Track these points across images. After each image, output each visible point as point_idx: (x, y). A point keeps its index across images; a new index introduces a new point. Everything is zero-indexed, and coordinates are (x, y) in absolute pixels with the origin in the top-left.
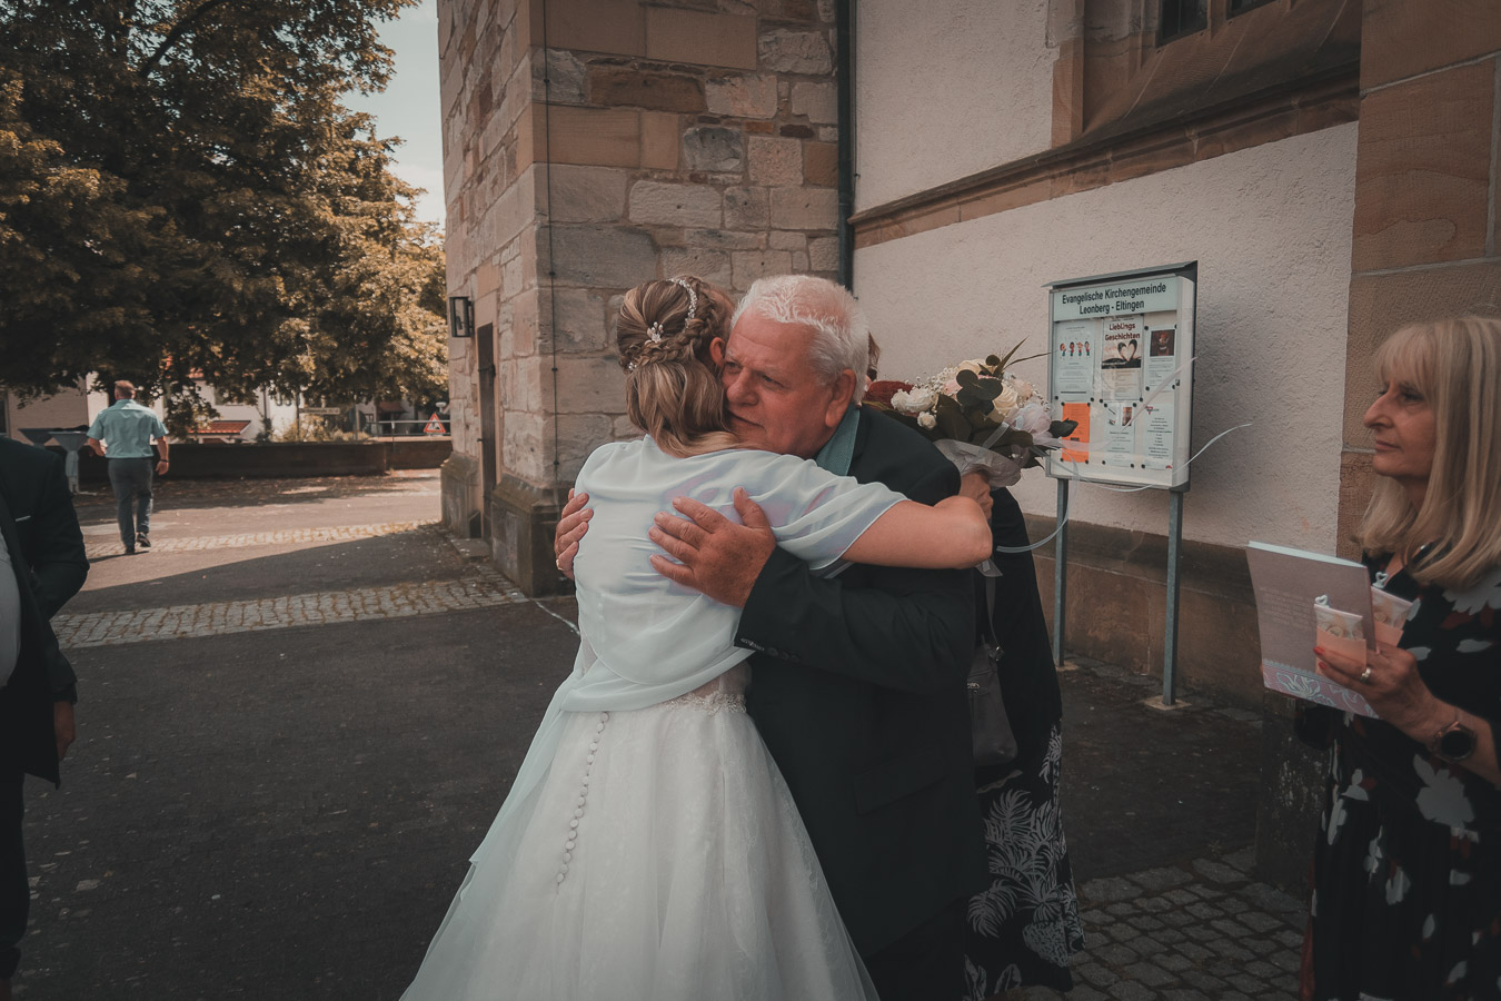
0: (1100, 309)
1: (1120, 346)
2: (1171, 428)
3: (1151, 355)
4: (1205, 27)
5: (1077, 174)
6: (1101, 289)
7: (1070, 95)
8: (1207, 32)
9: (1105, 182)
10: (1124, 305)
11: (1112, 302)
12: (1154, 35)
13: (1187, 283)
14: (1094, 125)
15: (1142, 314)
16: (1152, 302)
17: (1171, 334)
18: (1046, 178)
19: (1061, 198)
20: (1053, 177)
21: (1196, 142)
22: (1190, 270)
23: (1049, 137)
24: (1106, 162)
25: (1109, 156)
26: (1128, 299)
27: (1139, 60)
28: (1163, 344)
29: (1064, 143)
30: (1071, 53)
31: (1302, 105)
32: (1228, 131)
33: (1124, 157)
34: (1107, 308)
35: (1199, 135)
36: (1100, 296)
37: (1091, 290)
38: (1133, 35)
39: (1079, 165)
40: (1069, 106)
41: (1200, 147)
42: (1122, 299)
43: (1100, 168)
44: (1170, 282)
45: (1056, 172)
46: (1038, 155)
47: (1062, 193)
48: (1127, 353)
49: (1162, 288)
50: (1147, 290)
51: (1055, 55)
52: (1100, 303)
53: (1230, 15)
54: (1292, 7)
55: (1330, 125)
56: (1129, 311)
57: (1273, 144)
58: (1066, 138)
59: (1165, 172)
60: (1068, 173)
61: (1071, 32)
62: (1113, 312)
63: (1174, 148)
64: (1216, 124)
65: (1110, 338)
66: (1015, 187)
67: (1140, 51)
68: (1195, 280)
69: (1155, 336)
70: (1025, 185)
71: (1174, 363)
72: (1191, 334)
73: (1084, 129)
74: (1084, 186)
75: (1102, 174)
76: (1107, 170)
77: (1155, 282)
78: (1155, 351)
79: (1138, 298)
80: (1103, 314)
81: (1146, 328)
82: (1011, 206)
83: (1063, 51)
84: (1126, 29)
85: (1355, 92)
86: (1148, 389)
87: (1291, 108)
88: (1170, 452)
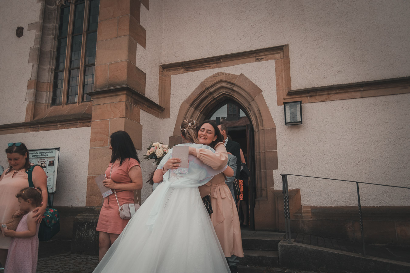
0: (37, 156)
1: (42, 164)
2: (52, 180)
3: (49, 165)
4: (61, 105)
5: (31, 128)
6: (38, 152)
7: (31, 112)
8: (61, 106)
9: (38, 131)
10: (43, 155)
11: (40, 154)
12: (50, 104)
13: (57, 151)
14: (36, 119)
15: (47, 157)
16: (49, 155)
17: (53, 162)
18: (23, 128)
19: (26, 133)
20: (25, 128)
21: (59, 126)
22: (58, 149)
23: (24, 120)
24: (39, 127)
25: (39, 126)
26: (44, 154)
27: (47, 108)
28: (52, 163)
29: (28, 121)
30: (32, 103)
31: (80, 123)
32: (66, 125)
33: (43, 126)
34: (39, 156)
35: (60, 125)
36: (38, 153)
37: (35, 152)
38: (46, 103)
39: (32, 126)
40: (30, 114)
41: (60, 127)
42: (43, 154)
43: (37, 128)
44: (54, 151)
45: (26, 127)
46: (21, 123)
47: (27, 132)
48: (43, 165)
49: (52, 152)
50: (49, 152)
51: (27, 103)
52: (37, 155)
53: (66, 104)
54: (78, 105)
55: (85, 127)
56: (44, 157)
57: (74, 128)
58: (29, 120)
59: (52, 131)
60: (29, 128)
61: (32, 99)
62: (40, 157)
63: (54, 126)
64: (63, 123)
65: (39, 162)
66: (14, 129)
67: (47, 106)
68: (59, 151)
69: (50, 162)
70: (17, 129)
71: (54, 167)
72: (58, 162)
73: (33, 119)
74: (32, 131)
75: (37, 129)
76: (39, 128)
77: (51, 151)
78: (50, 165)
79: (46, 154)
80: (38, 157)
81: (48, 160)
82: (13, 133)
83: (29, 103)
84: (44, 102)
85: (90, 122)
86: (47, 173)
87: (78, 123)
88: (52, 186)
